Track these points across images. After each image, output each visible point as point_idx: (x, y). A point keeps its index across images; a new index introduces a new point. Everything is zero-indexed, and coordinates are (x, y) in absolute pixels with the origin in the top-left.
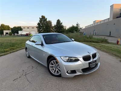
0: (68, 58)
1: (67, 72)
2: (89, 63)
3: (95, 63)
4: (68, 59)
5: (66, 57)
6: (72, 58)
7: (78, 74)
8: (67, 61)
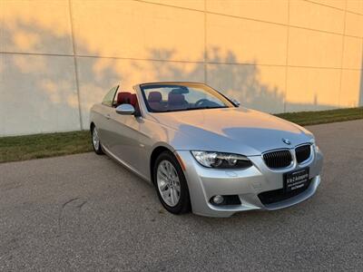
0: (214, 156)
1: (211, 201)
2: (286, 176)
3: (304, 176)
4: (217, 160)
5: (209, 152)
6: (229, 157)
7: (246, 206)
8: (213, 167)
